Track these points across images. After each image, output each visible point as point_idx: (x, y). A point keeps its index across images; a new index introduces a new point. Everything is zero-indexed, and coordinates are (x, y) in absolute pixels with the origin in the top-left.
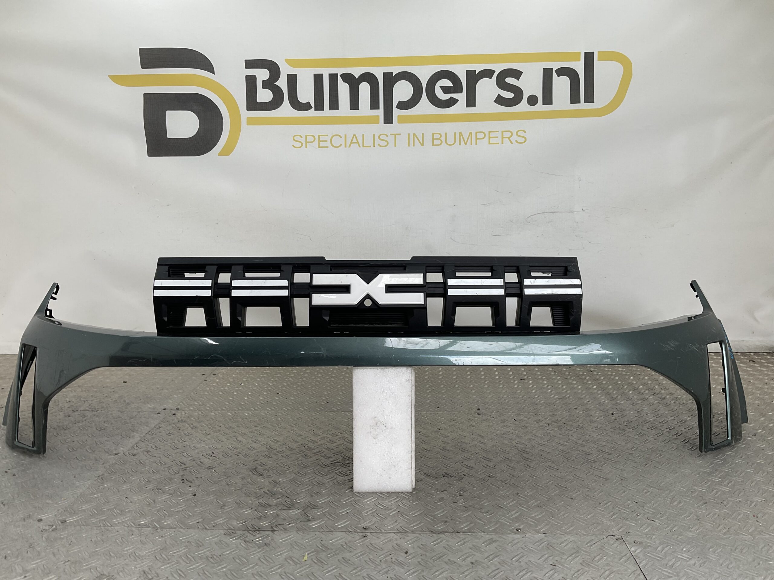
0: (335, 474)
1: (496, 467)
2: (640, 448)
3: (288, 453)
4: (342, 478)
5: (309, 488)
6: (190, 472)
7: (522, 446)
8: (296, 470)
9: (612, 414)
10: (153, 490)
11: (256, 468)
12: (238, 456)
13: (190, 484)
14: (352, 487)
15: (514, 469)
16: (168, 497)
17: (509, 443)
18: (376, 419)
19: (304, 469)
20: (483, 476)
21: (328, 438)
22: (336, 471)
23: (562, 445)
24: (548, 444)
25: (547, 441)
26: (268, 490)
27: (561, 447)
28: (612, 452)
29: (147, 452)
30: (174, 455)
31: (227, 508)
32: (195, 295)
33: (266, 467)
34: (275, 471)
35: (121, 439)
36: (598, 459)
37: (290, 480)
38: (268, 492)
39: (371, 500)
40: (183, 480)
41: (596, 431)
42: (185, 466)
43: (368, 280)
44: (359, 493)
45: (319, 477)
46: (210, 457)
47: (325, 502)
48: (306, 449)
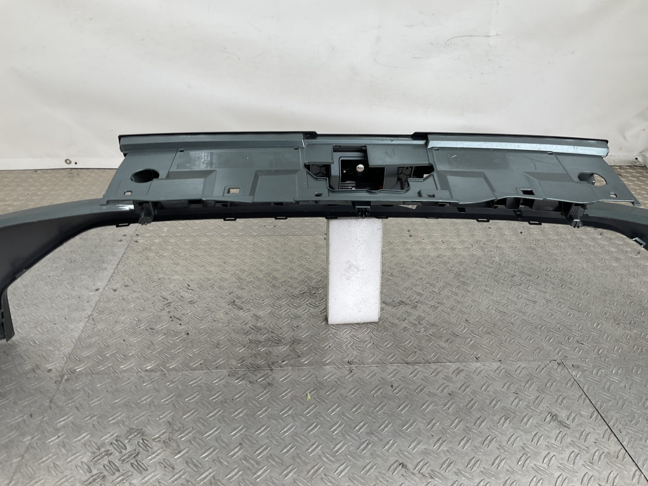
0: (306, 306)
1: (441, 293)
2: (552, 268)
3: (258, 283)
4: (313, 309)
5: (288, 322)
6: (175, 308)
7: (457, 269)
8: (271, 303)
9: (521, 233)
10: (146, 330)
11: (234, 301)
12: (213, 288)
13: (180, 322)
14: (326, 319)
15: (456, 294)
16: (163, 337)
17: (444, 267)
18: (350, 263)
19: (278, 301)
20: (432, 303)
21: (288, 266)
22: (307, 303)
23: (489, 268)
24: (477, 266)
25: (476, 263)
26: (253, 325)
27: (489, 270)
28: (532, 274)
29: (126, 286)
30: (153, 289)
31: (222, 346)
33: (243, 300)
34: (252, 304)
35: (95, 272)
36: (522, 281)
37: (269, 313)
38: (253, 327)
39: (346, 332)
40: (171, 317)
41: (513, 251)
42: (168, 302)
44: (332, 325)
45: (293, 309)
46: (188, 290)
47: (307, 336)
48: (272, 278)
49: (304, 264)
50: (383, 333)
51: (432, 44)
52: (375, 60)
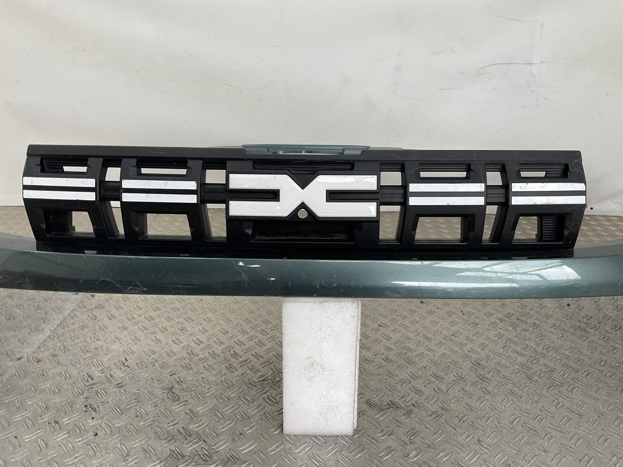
0: (262, 400)
1: (449, 392)
2: (609, 361)
3: (211, 362)
4: (270, 407)
5: (231, 425)
6: (97, 392)
7: (475, 356)
8: (218, 393)
9: (568, 305)
10: (49, 423)
11: (173, 387)
12: (154, 365)
13: (94, 414)
14: (281, 426)
15: (470, 395)
16: (64, 437)
17: (460, 351)
18: (312, 359)
19: (228, 390)
20: (435, 408)
21: (257, 337)
22: (264, 395)
23: (521, 355)
24: (505, 352)
25: (504, 348)
26: (183, 428)
27: (520, 359)
28: (579, 368)
29: (55, 356)
30: (82, 362)
31: (130, 459)
32: (75, 199)
33: (184, 386)
34: (193, 393)
35: (29, 334)
36: (564, 379)
37: (210, 409)
38: (182, 431)
39: (304, 449)
40: (86, 406)
41: (555, 331)
42: (93, 382)
43: (303, 185)
44: (289, 436)
45: (243, 405)
46: (123, 367)
47: (249, 451)
48: (232, 355)
49: (278, 336)
50: (355, 455)
51: (462, 73)
52: (393, 91)
